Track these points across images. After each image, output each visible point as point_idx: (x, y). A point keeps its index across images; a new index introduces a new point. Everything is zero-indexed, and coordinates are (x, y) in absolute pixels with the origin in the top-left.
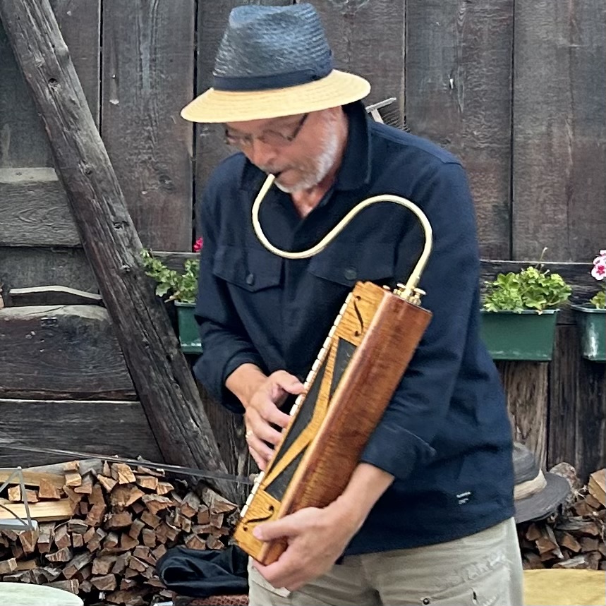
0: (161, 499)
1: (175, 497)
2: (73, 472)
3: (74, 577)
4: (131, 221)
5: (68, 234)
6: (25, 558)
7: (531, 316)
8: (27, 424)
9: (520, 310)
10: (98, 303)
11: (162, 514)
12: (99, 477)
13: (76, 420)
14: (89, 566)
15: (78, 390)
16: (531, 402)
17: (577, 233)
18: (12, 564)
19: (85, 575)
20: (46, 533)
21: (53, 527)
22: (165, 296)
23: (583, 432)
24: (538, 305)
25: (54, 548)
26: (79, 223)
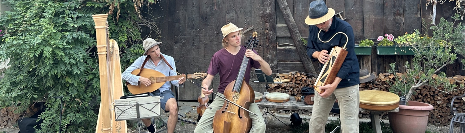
0: (305, 79)
1: (307, 78)
2: (290, 74)
3: (290, 91)
4: (299, 32)
5: (289, 35)
6: (282, 88)
7: (367, 47)
8: (283, 66)
9: (365, 46)
10: (294, 46)
11: (305, 81)
12: (294, 75)
13: (291, 65)
14: (293, 90)
15: (291, 60)
16: (368, 62)
17: (375, 33)
18: (280, 89)
19: (292, 91)
20: (286, 85)
21: (287, 83)
22: (305, 45)
23: (378, 67)
24: (368, 45)
25: (287, 87)
26: (290, 33)
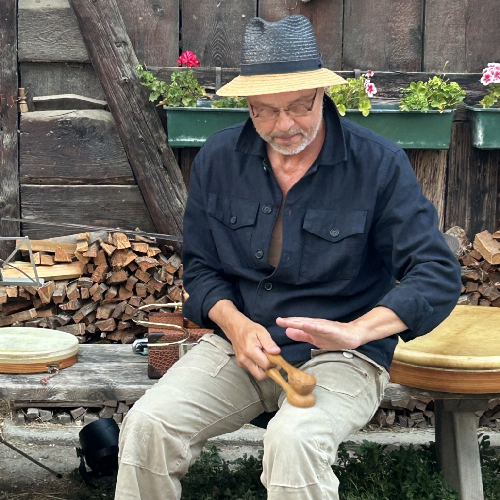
0: (150, 260)
1: (162, 258)
2: (84, 240)
3: (81, 322)
4: (128, 40)
5: (79, 53)
6: (43, 308)
7: (434, 114)
8: (48, 204)
9: (426, 110)
10: (105, 108)
11: (151, 271)
12: (102, 244)
13: (87, 201)
14: (94, 313)
15: (89, 176)
16: (433, 181)
17: (472, 50)
18: (32, 313)
19: (90, 319)
20: (59, 290)
21: (66, 284)
22: (156, 102)
23: (472, 202)
24: (440, 106)
25: (66, 299)
26: (87, 42)
